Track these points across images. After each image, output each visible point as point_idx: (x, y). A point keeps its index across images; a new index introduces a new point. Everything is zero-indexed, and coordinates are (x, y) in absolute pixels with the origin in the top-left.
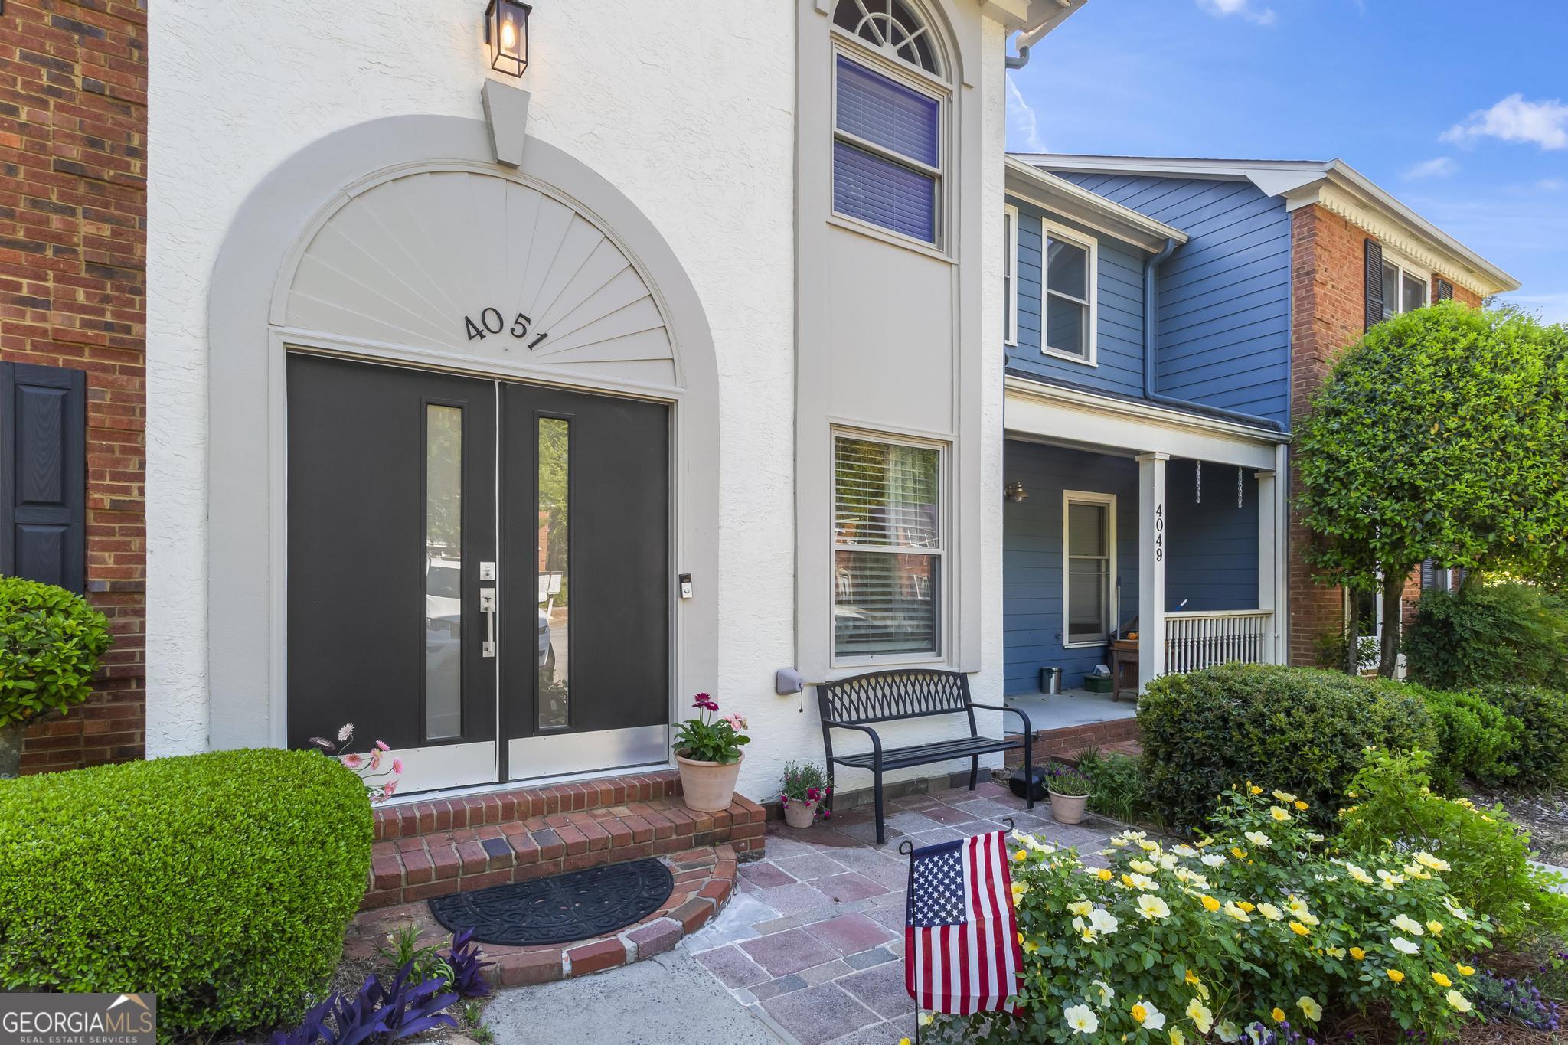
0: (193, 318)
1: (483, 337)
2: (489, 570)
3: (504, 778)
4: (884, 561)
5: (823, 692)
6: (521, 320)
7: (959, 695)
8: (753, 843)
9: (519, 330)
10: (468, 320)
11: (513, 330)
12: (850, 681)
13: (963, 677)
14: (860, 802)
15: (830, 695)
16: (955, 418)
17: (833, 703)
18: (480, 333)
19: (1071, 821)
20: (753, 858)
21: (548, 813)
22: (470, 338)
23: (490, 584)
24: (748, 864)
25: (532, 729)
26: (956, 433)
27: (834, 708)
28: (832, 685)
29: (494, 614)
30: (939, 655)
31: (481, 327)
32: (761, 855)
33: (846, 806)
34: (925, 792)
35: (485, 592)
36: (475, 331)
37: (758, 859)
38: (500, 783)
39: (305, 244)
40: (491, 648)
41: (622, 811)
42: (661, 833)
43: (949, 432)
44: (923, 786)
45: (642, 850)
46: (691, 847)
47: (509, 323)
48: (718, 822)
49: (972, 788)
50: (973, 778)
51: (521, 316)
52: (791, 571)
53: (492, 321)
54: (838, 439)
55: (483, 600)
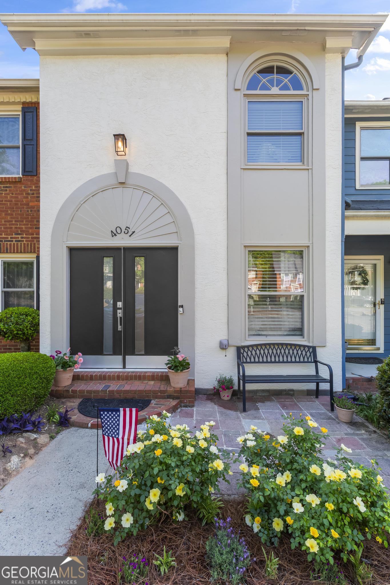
0: (49, 243)
1: (116, 236)
2: (120, 304)
3: (124, 367)
4: (276, 298)
5: (239, 350)
6: (127, 229)
7: (310, 355)
8: (190, 402)
9: (126, 232)
10: (112, 231)
11: (124, 232)
12: (252, 346)
13: (314, 348)
14: (258, 394)
15: (242, 351)
16: (311, 234)
17: (243, 354)
18: (115, 235)
19: (344, 421)
20: (189, 407)
21: (130, 380)
22: (113, 236)
23: (120, 309)
24: (186, 408)
25: (133, 353)
26: (311, 242)
27: (243, 356)
28: (243, 347)
29: (121, 318)
30: (304, 338)
31: (115, 232)
32: (193, 406)
33: (251, 395)
34: (293, 395)
35: (119, 311)
36: (114, 234)
37: (191, 407)
38: (123, 368)
39: (71, 219)
40: (120, 328)
41: (152, 383)
42: (155, 392)
43: (308, 242)
44: (291, 393)
45: (148, 396)
46: (165, 398)
47: (123, 230)
48: (176, 391)
49: (317, 397)
50: (317, 393)
51: (127, 227)
52: (226, 303)
53: (119, 230)
54: (249, 251)
55: (118, 314)
